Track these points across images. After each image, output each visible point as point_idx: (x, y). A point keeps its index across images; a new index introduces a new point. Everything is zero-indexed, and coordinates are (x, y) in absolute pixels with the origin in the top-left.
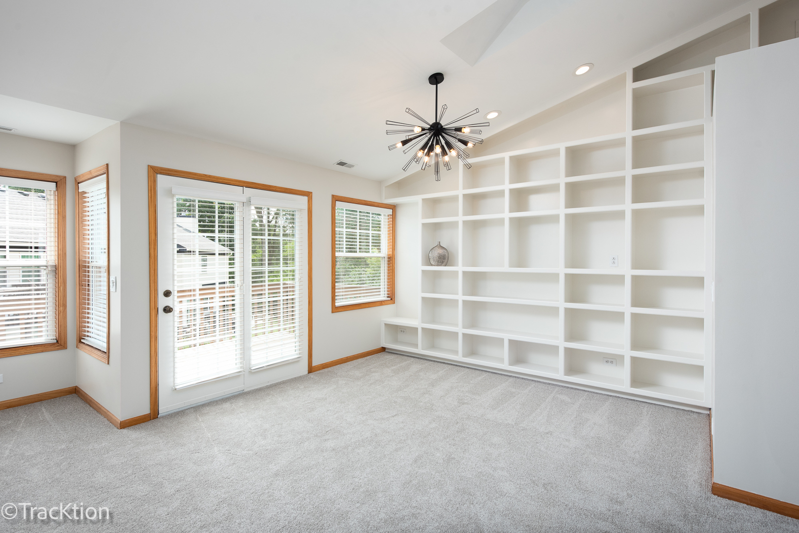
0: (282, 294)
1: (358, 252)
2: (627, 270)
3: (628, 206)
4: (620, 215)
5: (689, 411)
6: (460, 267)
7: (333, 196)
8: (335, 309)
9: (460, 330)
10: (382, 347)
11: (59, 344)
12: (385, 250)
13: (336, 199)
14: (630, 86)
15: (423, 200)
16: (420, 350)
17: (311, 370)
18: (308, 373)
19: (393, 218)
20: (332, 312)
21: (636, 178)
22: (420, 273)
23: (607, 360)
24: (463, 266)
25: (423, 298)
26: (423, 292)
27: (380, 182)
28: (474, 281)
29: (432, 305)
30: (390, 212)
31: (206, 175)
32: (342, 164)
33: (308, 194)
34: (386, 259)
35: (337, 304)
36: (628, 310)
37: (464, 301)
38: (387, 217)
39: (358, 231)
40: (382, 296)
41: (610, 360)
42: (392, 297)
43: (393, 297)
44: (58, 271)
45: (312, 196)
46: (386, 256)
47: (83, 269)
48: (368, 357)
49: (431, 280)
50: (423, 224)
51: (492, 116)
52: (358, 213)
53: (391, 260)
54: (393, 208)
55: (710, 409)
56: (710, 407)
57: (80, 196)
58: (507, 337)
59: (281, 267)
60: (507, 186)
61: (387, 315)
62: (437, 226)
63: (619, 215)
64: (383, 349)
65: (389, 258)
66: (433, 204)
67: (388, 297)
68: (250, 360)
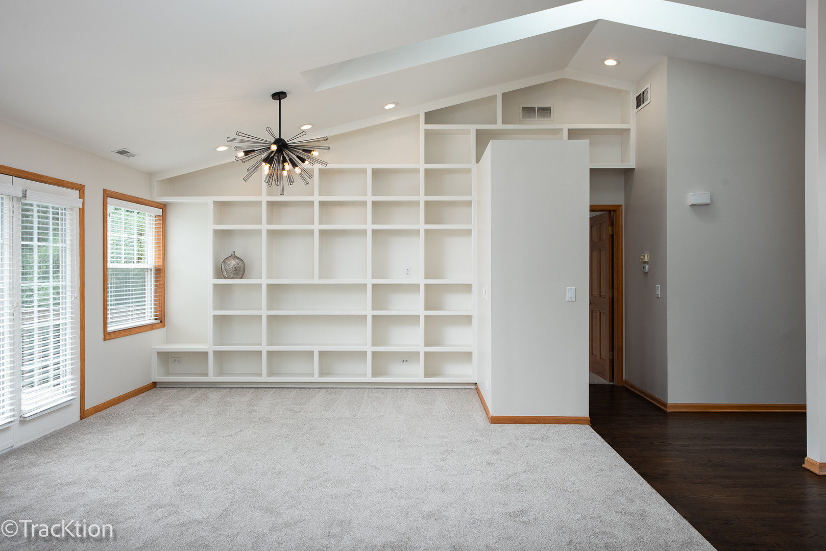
0: (51, 318)
1: (135, 262)
2: (420, 279)
3: (422, 227)
4: (417, 232)
5: (463, 389)
7: (104, 190)
8: (108, 336)
9: (264, 348)
10: (153, 382)
14: (423, 127)
15: (215, 202)
16: (212, 378)
17: (84, 415)
18: (81, 419)
19: (163, 220)
20: (104, 340)
21: (427, 203)
23: (402, 359)
25: (215, 317)
26: (215, 309)
27: (150, 175)
30: (159, 212)
32: (122, 152)
33: (80, 188)
34: (153, 272)
35: (110, 329)
36: (422, 313)
38: (154, 219)
40: (149, 318)
41: (405, 359)
42: (161, 319)
43: (163, 319)
45: (84, 190)
48: (142, 395)
50: (215, 231)
51: (306, 127)
53: (160, 272)
54: (163, 207)
55: (476, 383)
56: (476, 382)
58: (316, 349)
59: (51, 282)
61: (157, 341)
63: (415, 233)
64: (154, 385)
65: (156, 270)
67: (155, 319)
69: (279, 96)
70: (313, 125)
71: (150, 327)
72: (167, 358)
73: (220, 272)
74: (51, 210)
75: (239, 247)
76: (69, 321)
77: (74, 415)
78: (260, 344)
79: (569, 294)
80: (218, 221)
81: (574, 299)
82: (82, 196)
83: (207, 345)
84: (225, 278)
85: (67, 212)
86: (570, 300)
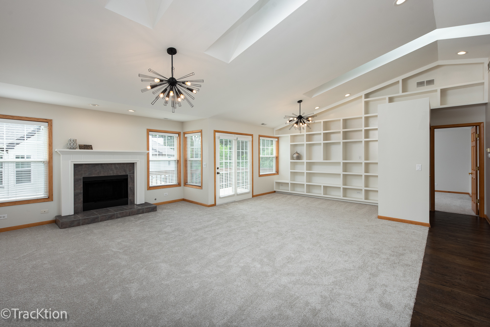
6: (305, 160)
8: (260, 176)
9: (305, 183)
11: (179, 185)
12: (275, 155)
13: (260, 136)
17: (253, 196)
19: (278, 142)
22: (290, 163)
24: (306, 160)
28: (310, 165)
29: (294, 174)
30: (277, 140)
31: (227, 132)
32: (263, 124)
33: (252, 135)
34: (275, 158)
35: (260, 174)
37: (306, 173)
39: (266, 147)
40: (274, 172)
42: (277, 172)
44: (178, 162)
46: (275, 157)
47: (186, 161)
49: (293, 165)
52: (266, 141)
53: (277, 158)
57: (185, 138)
58: (322, 185)
60: (322, 132)
61: (276, 179)
62: (296, 145)
64: (275, 192)
65: (276, 157)
66: (293, 138)
68: (237, 191)
69: (300, 102)
70: (319, 107)
71: (274, 174)
72: (278, 184)
73: (292, 158)
74: (244, 142)
75: (299, 150)
76: (249, 171)
77: (250, 196)
78: (304, 182)
79: (418, 167)
80: (291, 142)
81: (420, 170)
82: (252, 138)
83: (288, 181)
84: (294, 160)
85: (249, 142)
86: (418, 170)
